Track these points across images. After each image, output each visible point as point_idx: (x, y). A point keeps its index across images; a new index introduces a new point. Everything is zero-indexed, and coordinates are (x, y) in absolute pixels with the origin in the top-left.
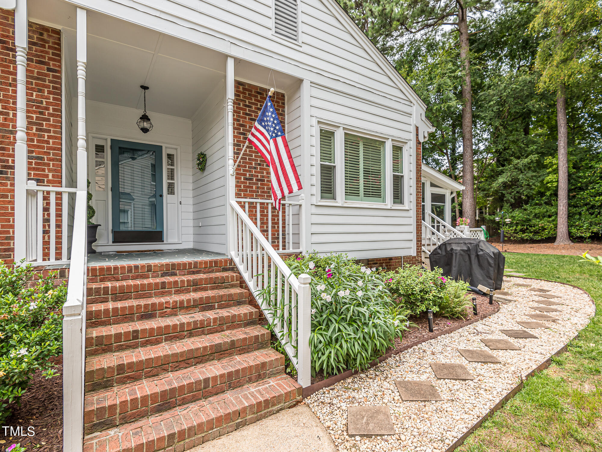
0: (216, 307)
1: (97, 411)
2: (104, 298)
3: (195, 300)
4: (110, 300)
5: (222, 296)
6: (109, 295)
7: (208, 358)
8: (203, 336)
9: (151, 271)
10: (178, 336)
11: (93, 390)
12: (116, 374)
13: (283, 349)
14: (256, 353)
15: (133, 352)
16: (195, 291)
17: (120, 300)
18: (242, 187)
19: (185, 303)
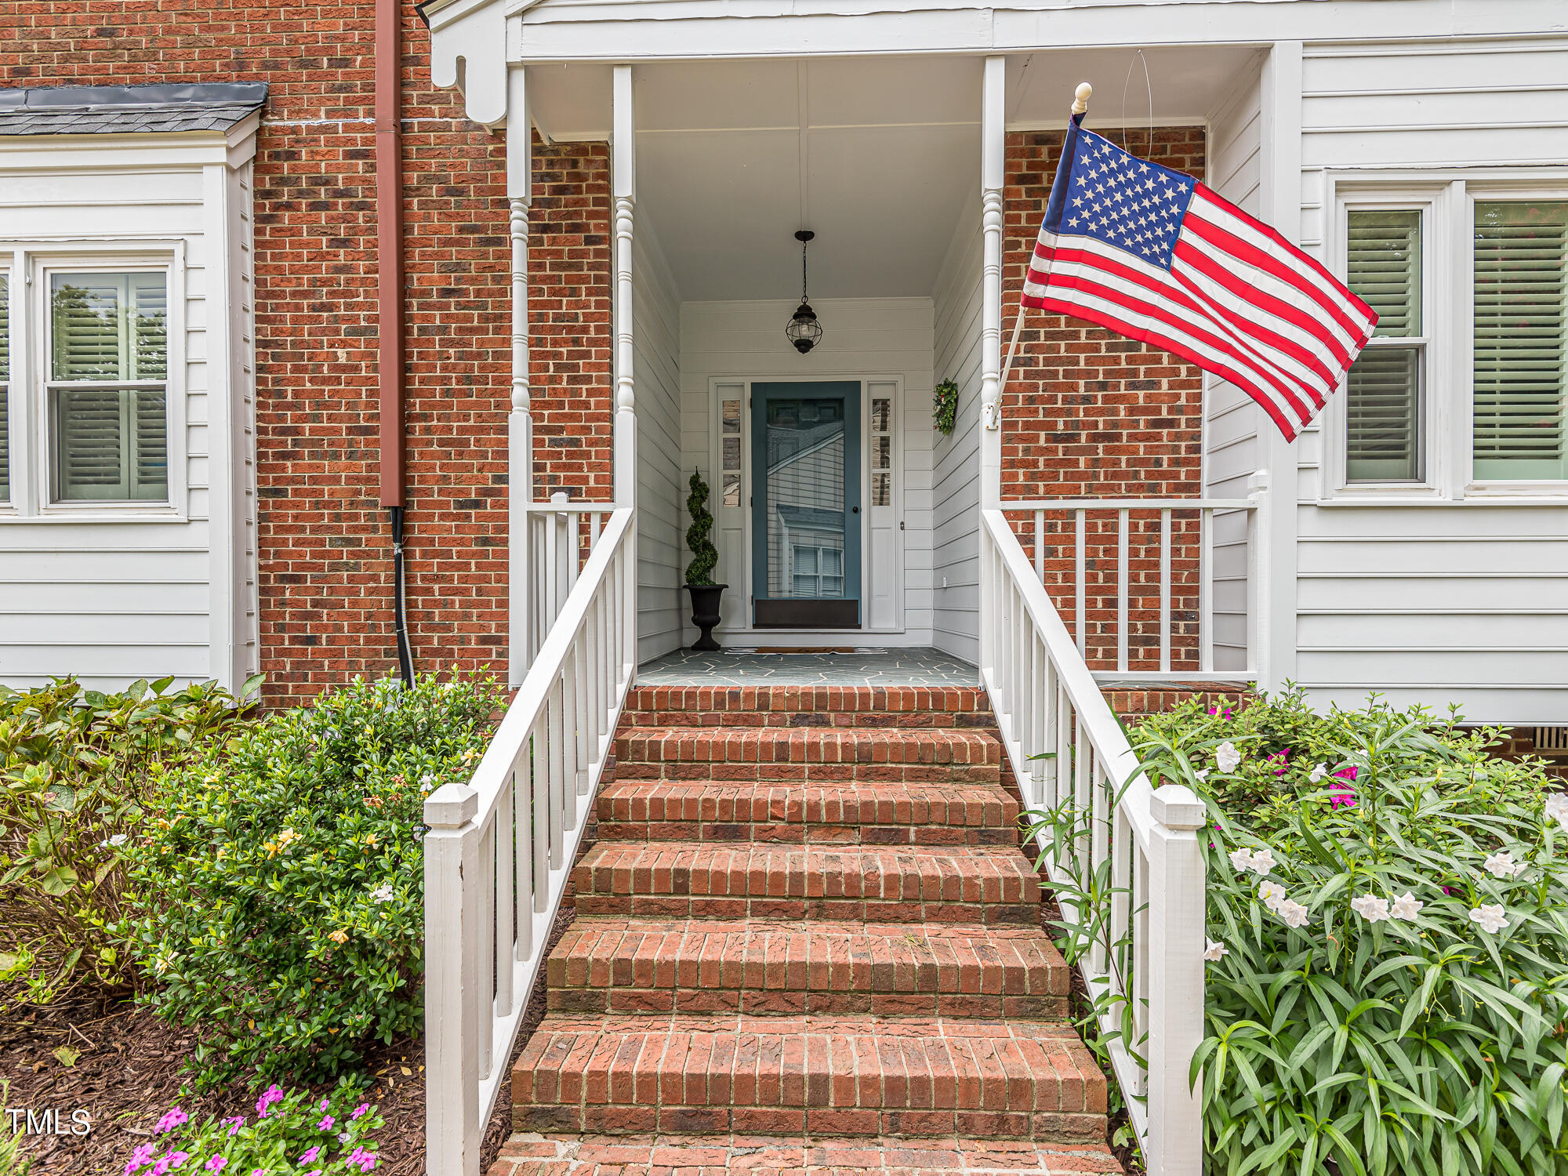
0: (912, 837)
1: (538, 1077)
2: (650, 767)
3: (849, 808)
4: (663, 774)
5: (930, 808)
6: (659, 761)
7: (851, 1003)
8: (855, 923)
9: (767, 709)
10: (787, 907)
11: (564, 1011)
12: (611, 983)
13: (1104, 1048)
14: (1010, 1030)
15: (669, 929)
16: (865, 776)
17: (684, 779)
18: (1041, 464)
19: (823, 812)
